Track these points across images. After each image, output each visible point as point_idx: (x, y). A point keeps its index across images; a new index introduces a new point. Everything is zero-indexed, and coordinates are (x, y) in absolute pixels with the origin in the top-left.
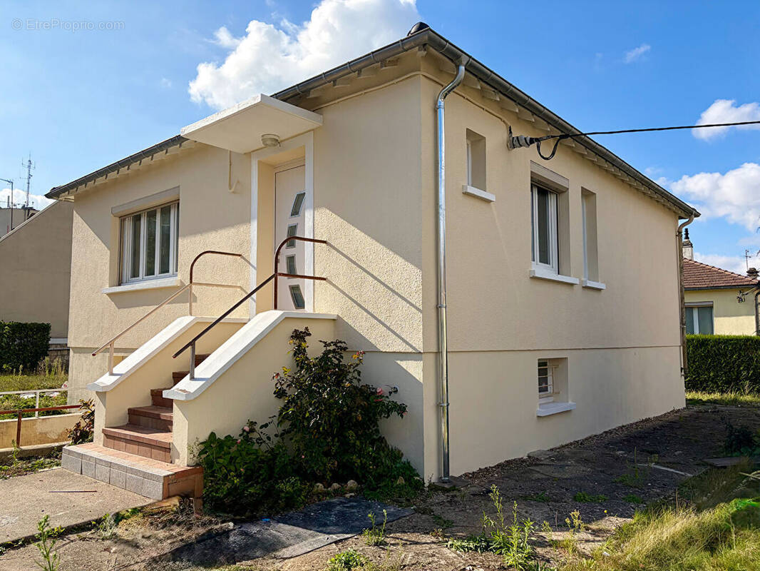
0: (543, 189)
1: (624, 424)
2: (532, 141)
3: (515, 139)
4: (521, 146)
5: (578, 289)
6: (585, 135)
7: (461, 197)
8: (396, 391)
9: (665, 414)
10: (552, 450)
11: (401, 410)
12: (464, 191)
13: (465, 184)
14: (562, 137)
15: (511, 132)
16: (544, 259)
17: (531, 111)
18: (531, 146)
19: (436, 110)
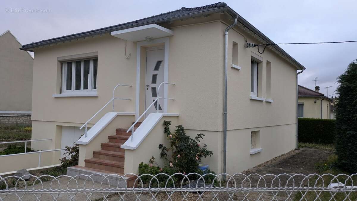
0: (255, 62)
1: (277, 156)
2: (255, 46)
3: (248, 44)
4: (250, 47)
5: (264, 103)
6: (276, 44)
7: (231, 69)
8: (206, 146)
9: (289, 152)
10: (254, 167)
11: (209, 153)
12: (232, 67)
13: (232, 64)
14: (267, 45)
15: (246, 41)
16: (252, 90)
17: (254, 32)
18: (255, 47)
19: (224, 35)
